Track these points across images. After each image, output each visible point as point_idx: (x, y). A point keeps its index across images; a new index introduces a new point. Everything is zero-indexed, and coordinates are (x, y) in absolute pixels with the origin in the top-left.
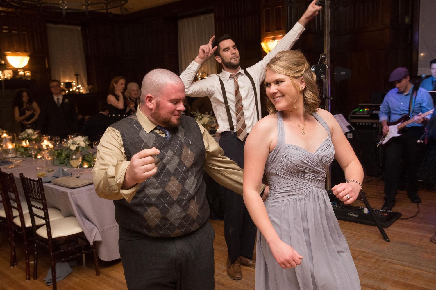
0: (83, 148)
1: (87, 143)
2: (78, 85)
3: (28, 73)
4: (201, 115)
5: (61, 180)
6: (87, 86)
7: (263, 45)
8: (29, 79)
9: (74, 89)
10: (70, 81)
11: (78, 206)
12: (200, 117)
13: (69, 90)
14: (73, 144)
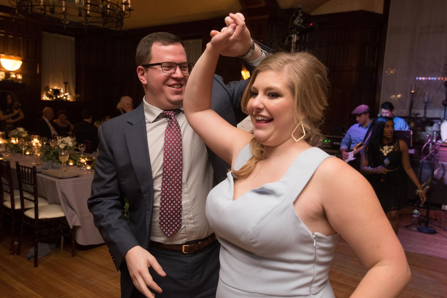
0: (71, 148)
1: (75, 144)
2: (66, 93)
3: (20, 77)
5: (50, 171)
6: (74, 94)
7: (243, 73)
8: (20, 82)
9: (61, 96)
10: (59, 89)
13: (56, 97)
14: (62, 142)
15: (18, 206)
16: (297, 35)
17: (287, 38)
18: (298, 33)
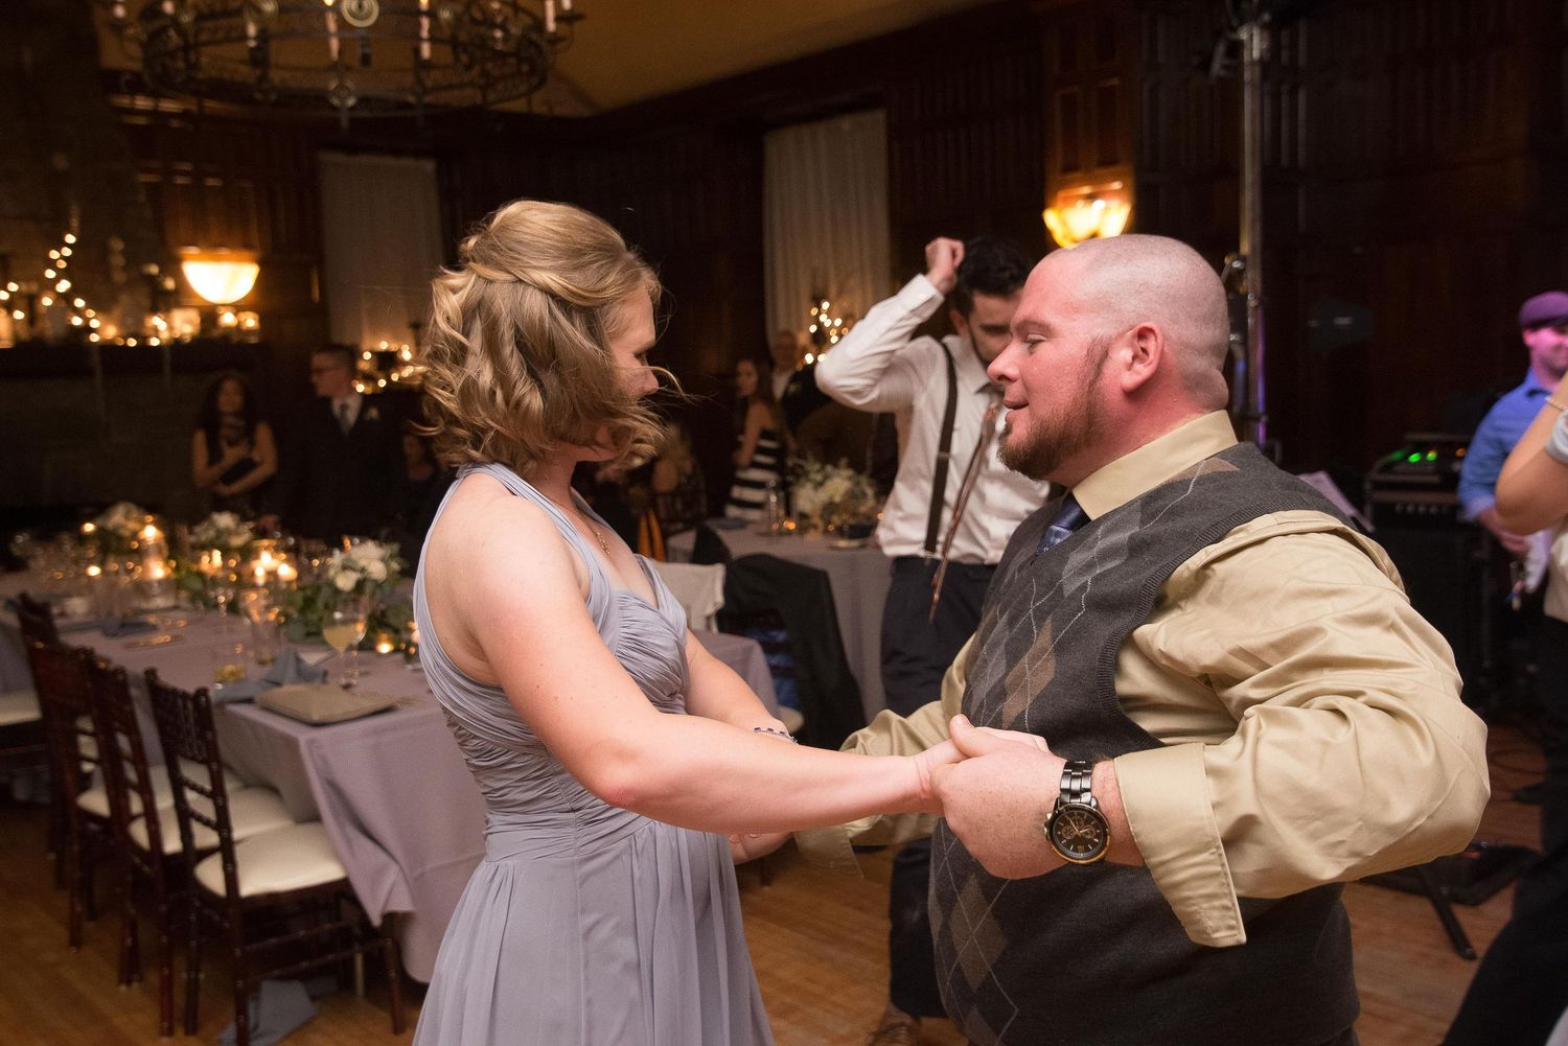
0: (378, 585)
1: (395, 566)
3: (251, 321)
4: (823, 468)
5: (290, 693)
7: (1051, 218)
8: (253, 340)
9: (405, 375)
10: (394, 347)
11: (334, 787)
12: (819, 477)
13: (388, 379)
14: (345, 568)
15: (172, 844)
16: (1264, 27)
17: (1221, 49)
18: (1266, 17)
